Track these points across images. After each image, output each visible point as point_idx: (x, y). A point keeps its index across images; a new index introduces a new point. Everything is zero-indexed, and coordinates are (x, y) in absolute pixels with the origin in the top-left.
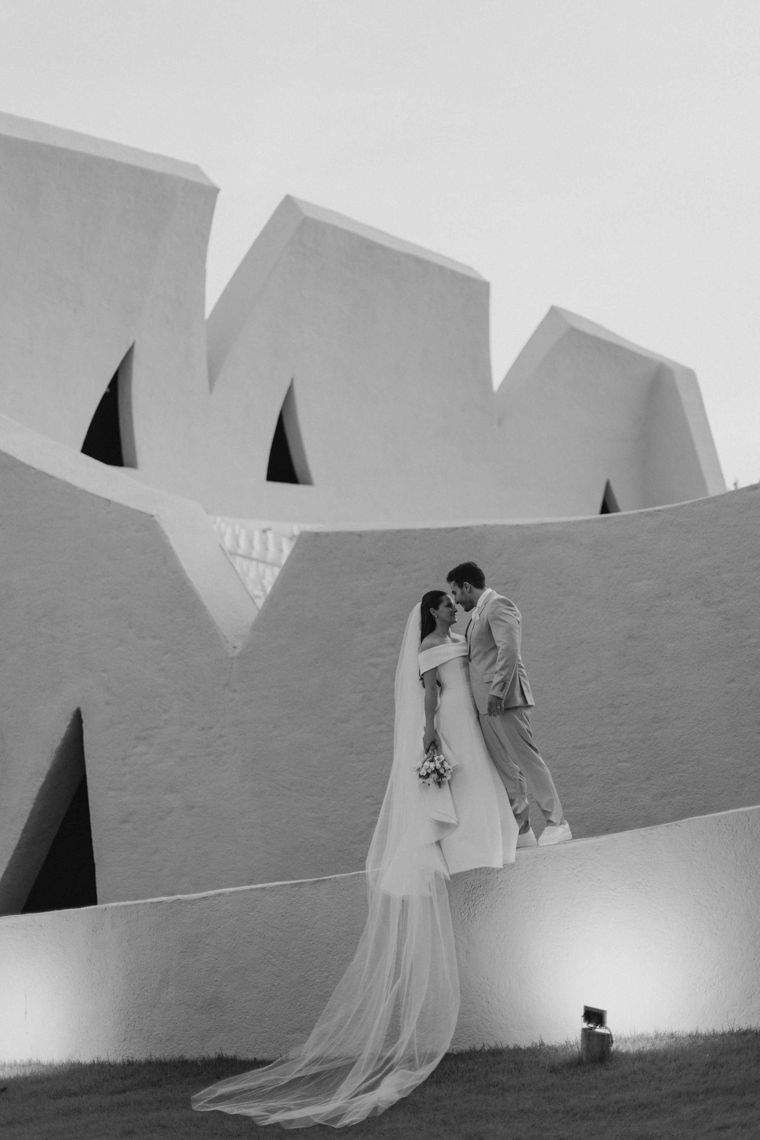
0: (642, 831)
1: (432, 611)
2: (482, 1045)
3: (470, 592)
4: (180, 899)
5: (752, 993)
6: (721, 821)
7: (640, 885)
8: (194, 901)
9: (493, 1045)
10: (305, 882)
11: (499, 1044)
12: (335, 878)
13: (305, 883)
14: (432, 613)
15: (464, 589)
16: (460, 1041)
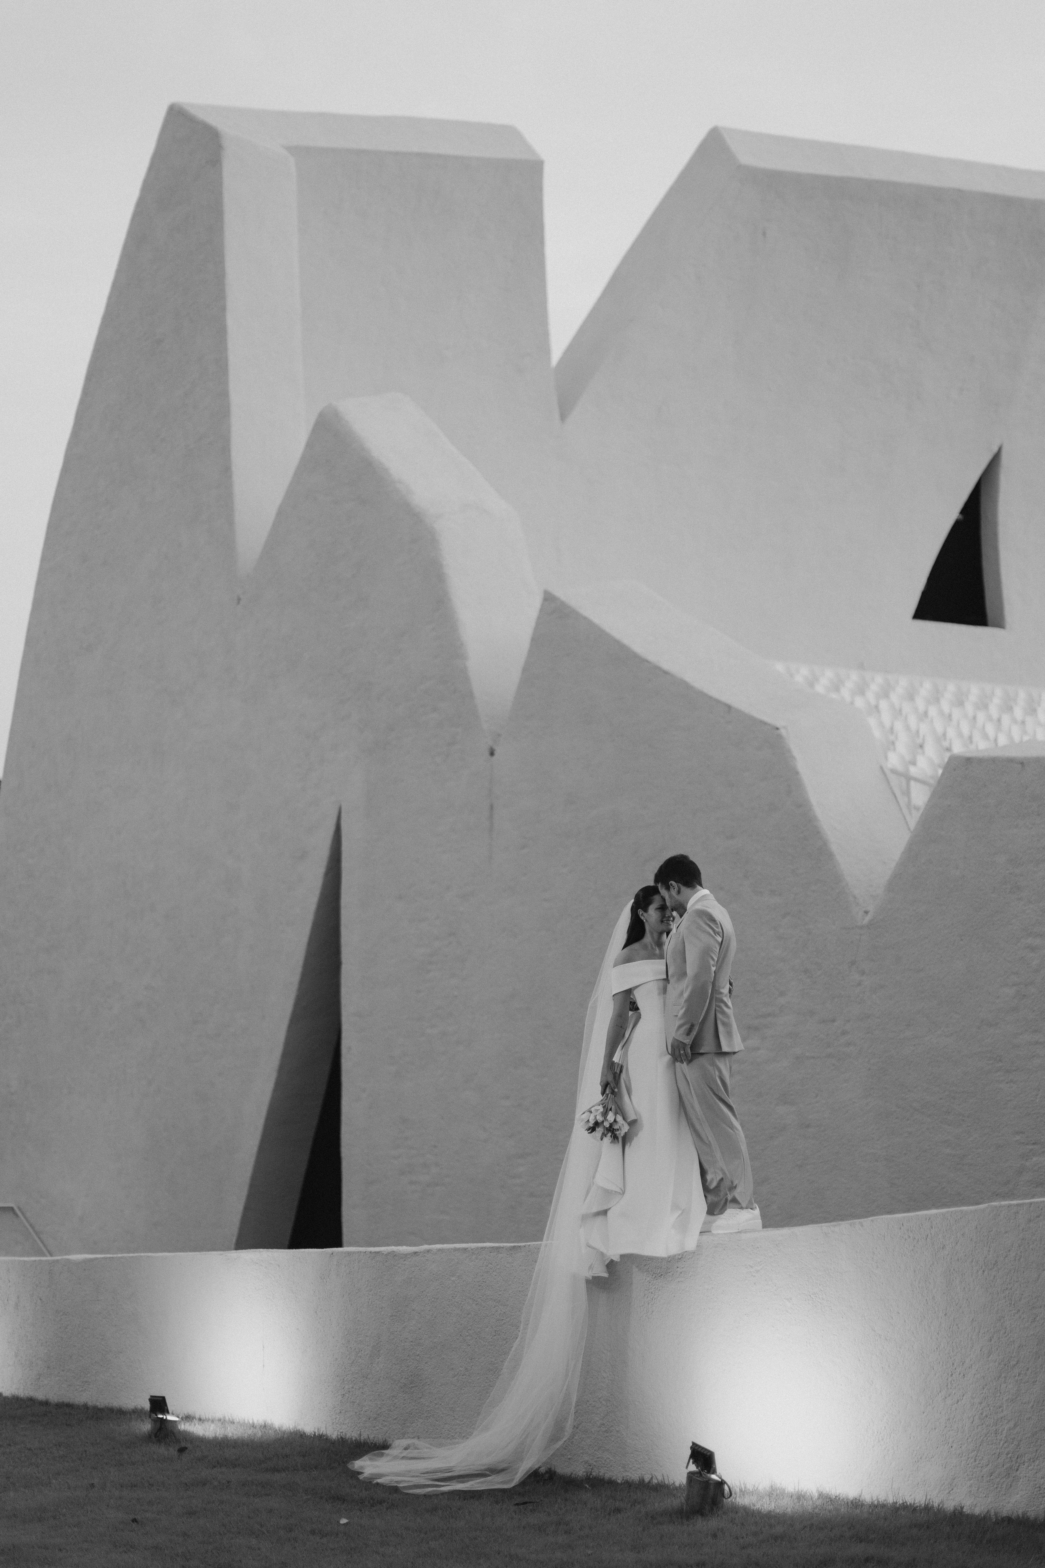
0: (825, 1227)
1: (641, 913)
2: (651, 1476)
3: (679, 892)
4: (394, 1251)
5: (919, 1457)
6: (904, 1225)
7: (816, 1297)
8: (406, 1256)
9: (660, 1478)
10: (502, 1246)
11: (666, 1478)
12: (529, 1246)
13: (503, 1248)
14: (641, 916)
15: (672, 890)
16: (631, 1468)
